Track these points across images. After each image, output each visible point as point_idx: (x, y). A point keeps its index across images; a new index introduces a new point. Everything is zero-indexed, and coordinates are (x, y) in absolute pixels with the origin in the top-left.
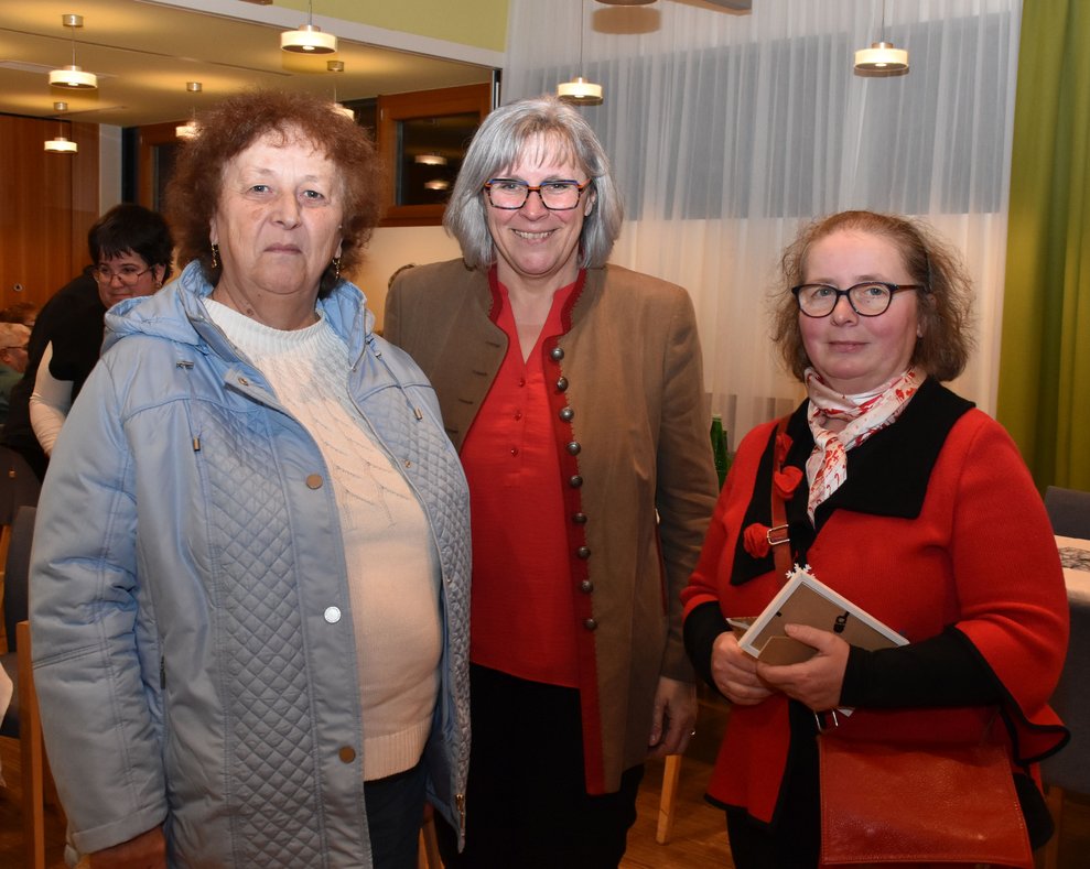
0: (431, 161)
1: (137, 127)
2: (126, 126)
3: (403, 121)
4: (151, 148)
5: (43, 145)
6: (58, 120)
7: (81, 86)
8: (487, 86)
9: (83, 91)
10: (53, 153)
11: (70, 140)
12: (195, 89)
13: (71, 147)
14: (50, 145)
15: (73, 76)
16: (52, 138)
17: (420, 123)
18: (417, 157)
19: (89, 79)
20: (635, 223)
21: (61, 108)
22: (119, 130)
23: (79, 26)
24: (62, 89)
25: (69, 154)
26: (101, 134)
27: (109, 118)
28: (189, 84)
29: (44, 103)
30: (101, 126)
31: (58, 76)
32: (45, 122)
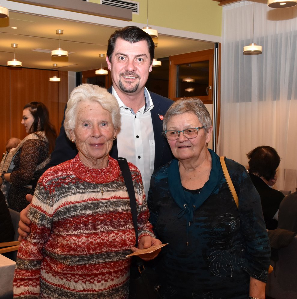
0: (188, 80)
1: (81, 72)
2: (77, 72)
3: (179, 65)
4: (86, 79)
5: (49, 79)
6: (54, 70)
7: (62, 56)
8: (213, 50)
9: (63, 58)
10: (53, 82)
11: (58, 77)
12: (102, 56)
13: (58, 79)
14: (51, 79)
15: (59, 52)
16: (52, 77)
17: (185, 66)
18: (183, 79)
19: (65, 53)
20: (276, 101)
21: (55, 65)
22: (75, 73)
23: (62, 34)
24: (56, 58)
25: (58, 82)
26: (68, 75)
27: (72, 69)
28: (100, 55)
29: (49, 64)
30: (69, 72)
31: (54, 52)
32: (50, 71)
